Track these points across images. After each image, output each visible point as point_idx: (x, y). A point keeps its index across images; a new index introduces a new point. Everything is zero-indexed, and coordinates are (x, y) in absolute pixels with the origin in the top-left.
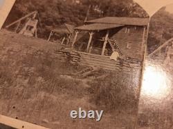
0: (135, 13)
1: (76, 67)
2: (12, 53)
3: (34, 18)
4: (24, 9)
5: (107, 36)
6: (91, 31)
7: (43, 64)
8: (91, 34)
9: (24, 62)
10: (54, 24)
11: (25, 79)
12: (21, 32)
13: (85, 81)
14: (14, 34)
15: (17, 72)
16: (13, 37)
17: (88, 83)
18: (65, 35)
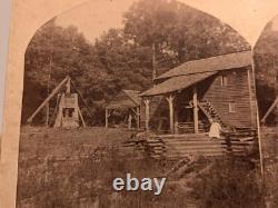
0: (228, 45)
1: (163, 163)
2: (56, 164)
3: (68, 91)
4: (46, 79)
5: (195, 96)
6: (168, 94)
7: (112, 169)
8: (170, 100)
9: (81, 175)
10: (106, 95)
11: (93, 201)
12: (57, 124)
13: (182, 182)
14: (45, 129)
15: (76, 194)
16: (46, 136)
17: (188, 185)
18: (130, 111)
